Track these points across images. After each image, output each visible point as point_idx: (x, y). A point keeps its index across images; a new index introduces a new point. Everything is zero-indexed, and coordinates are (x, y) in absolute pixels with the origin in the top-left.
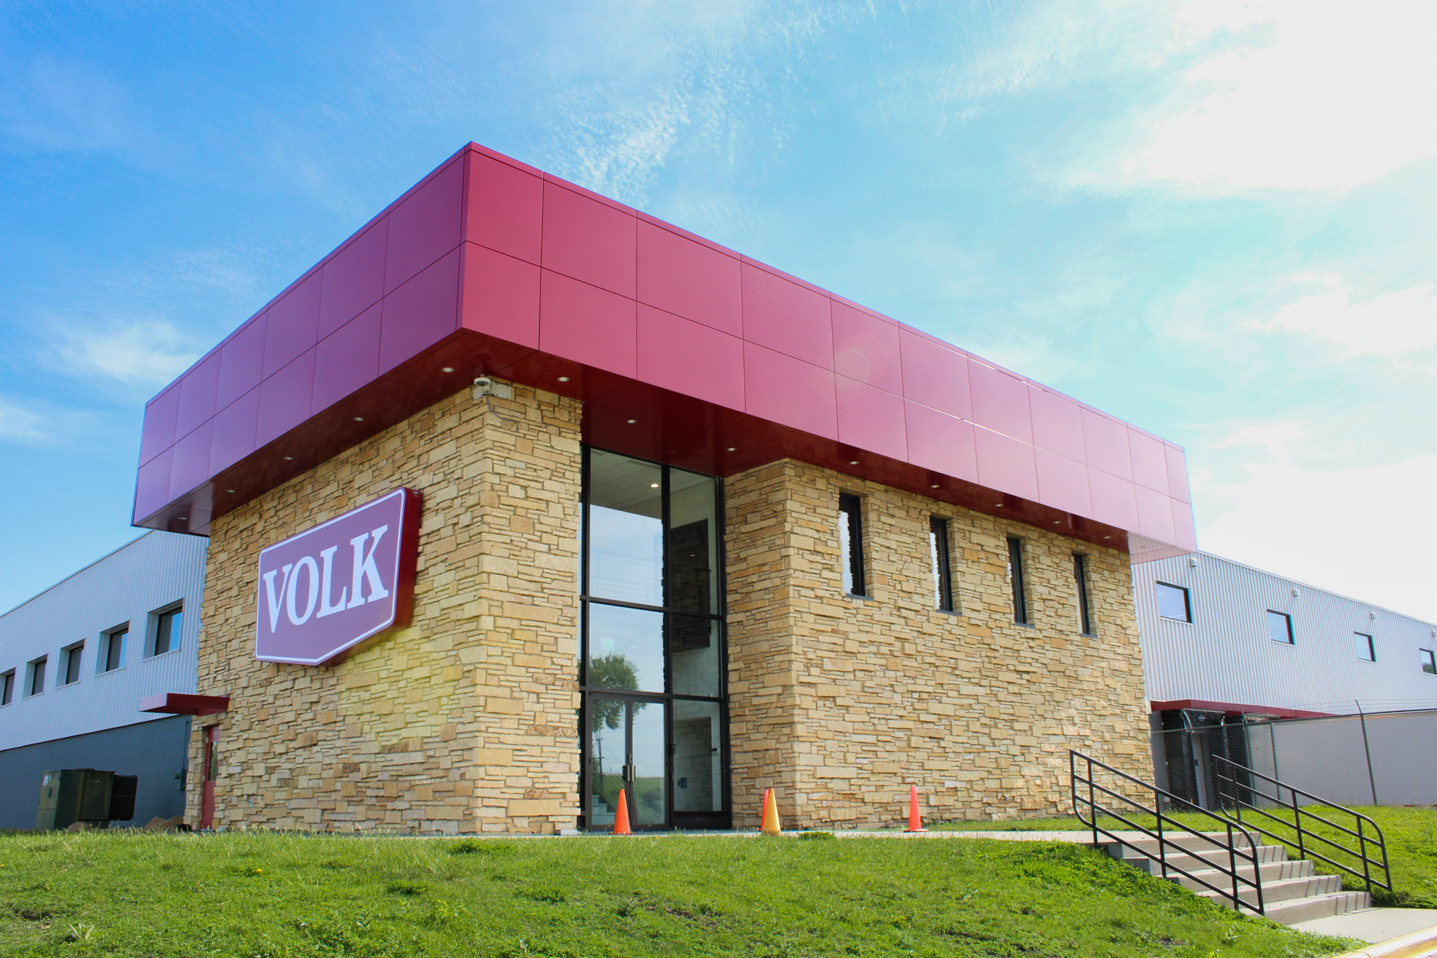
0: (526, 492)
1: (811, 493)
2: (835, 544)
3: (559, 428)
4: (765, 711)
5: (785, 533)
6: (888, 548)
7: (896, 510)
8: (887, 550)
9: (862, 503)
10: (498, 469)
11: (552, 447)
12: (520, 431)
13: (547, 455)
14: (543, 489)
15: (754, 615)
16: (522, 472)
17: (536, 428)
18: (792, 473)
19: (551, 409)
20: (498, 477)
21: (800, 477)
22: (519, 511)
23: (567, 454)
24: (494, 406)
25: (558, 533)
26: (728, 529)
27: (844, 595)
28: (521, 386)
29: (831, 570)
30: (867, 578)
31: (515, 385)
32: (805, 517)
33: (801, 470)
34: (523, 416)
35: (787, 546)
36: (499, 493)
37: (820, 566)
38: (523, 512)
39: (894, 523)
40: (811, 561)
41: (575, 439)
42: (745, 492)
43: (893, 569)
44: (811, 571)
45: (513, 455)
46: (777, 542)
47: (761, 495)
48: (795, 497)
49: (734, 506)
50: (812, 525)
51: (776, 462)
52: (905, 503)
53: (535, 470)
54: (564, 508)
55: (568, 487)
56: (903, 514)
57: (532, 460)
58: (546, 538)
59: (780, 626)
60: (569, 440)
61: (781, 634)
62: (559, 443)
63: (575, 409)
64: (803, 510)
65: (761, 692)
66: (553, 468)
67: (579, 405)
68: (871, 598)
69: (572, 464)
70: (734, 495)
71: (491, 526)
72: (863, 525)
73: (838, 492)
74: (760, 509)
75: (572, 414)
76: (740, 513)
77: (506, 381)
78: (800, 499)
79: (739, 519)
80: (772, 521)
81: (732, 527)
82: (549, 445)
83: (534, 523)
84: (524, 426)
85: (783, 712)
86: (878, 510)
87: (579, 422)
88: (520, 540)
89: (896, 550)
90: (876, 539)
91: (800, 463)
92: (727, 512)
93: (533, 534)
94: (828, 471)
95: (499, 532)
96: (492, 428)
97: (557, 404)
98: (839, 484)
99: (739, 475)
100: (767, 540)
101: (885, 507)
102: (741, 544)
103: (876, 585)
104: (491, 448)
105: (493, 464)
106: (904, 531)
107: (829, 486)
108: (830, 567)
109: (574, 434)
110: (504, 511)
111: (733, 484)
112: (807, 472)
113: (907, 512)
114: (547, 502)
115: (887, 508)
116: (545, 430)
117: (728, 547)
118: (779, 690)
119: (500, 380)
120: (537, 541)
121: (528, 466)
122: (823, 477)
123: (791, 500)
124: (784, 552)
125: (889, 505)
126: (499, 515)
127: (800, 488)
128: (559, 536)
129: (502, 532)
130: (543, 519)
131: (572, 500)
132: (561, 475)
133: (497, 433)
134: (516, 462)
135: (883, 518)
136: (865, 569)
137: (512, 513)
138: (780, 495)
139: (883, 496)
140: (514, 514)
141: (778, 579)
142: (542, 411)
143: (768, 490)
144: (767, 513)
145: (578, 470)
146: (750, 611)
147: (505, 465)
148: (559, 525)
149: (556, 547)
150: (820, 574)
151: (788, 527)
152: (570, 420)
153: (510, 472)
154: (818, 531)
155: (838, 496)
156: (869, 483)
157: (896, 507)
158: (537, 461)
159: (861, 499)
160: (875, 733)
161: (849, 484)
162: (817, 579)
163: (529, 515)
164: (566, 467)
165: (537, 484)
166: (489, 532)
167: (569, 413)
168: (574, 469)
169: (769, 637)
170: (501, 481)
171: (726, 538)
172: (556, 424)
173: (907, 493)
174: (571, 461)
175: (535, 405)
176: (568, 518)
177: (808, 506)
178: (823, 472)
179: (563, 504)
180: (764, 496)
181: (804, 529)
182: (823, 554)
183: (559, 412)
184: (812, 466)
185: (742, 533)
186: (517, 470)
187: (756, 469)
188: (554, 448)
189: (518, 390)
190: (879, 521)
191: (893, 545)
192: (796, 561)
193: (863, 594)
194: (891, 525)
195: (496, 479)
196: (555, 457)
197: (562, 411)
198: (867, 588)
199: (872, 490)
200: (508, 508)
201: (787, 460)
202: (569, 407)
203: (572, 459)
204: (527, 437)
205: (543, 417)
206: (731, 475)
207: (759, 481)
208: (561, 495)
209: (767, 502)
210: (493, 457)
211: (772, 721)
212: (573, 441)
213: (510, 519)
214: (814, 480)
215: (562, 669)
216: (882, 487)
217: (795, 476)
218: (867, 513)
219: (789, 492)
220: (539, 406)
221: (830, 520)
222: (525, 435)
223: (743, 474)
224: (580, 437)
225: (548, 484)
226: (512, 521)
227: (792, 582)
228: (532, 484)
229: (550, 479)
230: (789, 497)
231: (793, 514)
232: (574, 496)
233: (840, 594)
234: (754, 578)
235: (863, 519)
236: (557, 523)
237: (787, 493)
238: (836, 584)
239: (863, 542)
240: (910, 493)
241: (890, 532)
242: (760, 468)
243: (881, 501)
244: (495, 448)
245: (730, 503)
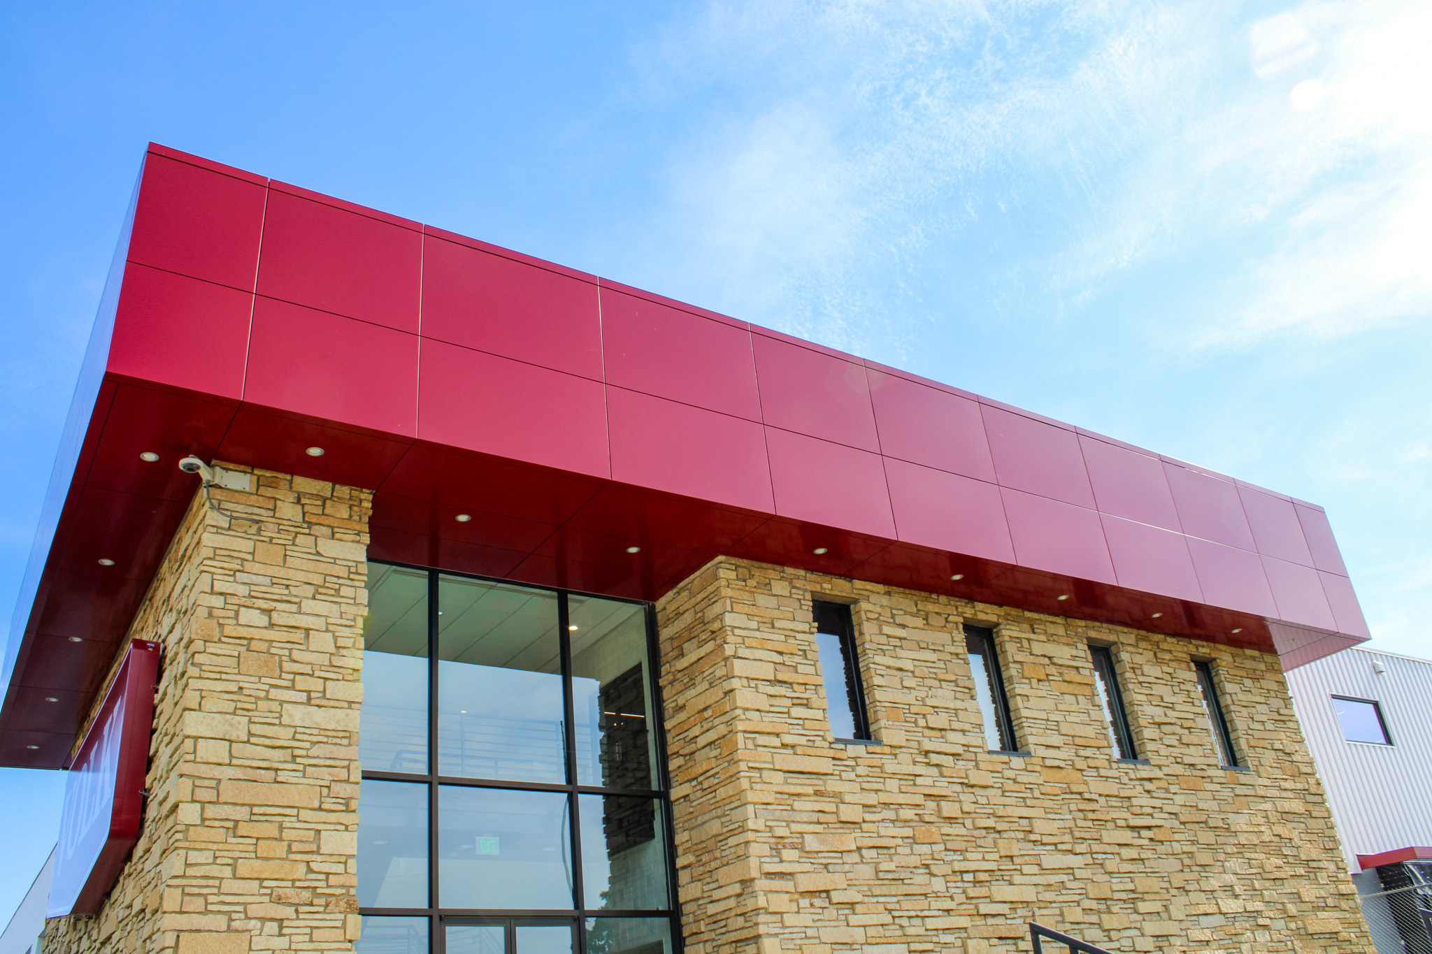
0: (270, 618)
1: (763, 600)
2: (811, 670)
3: (333, 528)
4: (723, 923)
5: (726, 659)
6: (900, 669)
7: (908, 617)
8: (899, 674)
9: (853, 612)
10: (219, 587)
11: (318, 553)
12: (262, 533)
13: (311, 565)
14: (300, 613)
15: (701, 783)
16: (263, 589)
17: (292, 529)
18: (732, 575)
19: (320, 503)
20: (222, 598)
21: (745, 581)
22: (255, 645)
23: (345, 563)
24: (220, 501)
25: (323, 674)
26: (664, 670)
27: (832, 740)
28: (269, 474)
29: (807, 706)
30: (870, 714)
31: (257, 472)
32: (757, 634)
33: (746, 571)
34: (271, 513)
35: (729, 677)
36: (221, 621)
37: (788, 702)
38: (263, 646)
39: (905, 636)
40: (771, 696)
41: (358, 542)
42: (679, 615)
43: (910, 698)
44: (772, 709)
45: (248, 565)
46: (719, 673)
47: (696, 613)
48: (737, 607)
49: (668, 637)
50: (769, 645)
51: (709, 565)
52: (920, 607)
53: (287, 586)
54: (335, 638)
55: (344, 608)
56: (919, 622)
57: (282, 573)
58: (301, 682)
59: (731, 793)
60: (350, 544)
61: (733, 805)
62: (329, 548)
63: (361, 501)
64: (754, 625)
65: (717, 895)
66: (321, 583)
67: (366, 496)
68: (879, 742)
69: (352, 576)
70: (669, 621)
71: (204, 668)
72: (858, 642)
73: (808, 596)
74: (696, 633)
75: (355, 508)
76: (676, 644)
77: (242, 467)
78: (746, 609)
79: (675, 653)
80: (710, 646)
81: (668, 665)
82: (313, 551)
83: (281, 662)
84: (271, 526)
85: (746, 921)
86: (877, 619)
87: (366, 519)
88: (255, 686)
89: (913, 672)
90: (878, 659)
91: (745, 562)
92: (661, 646)
93: (280, 677)
94: (789, 571)
95: (218, 676)
96: (214, 530)
97: (329, 495)
98: (810, 587)
99: (670, 594)
100: (706, 673)
101: (890, 615)
102: (678, 686)
103: (883, 723)
104: (210, 559)
105: (213, 579)
106: (924, 645)
107: (794, 591)
108: (805, 702)
109: (358, 534)
110: (230, 647)
111: (665, 609)
112: (756, 572)
113: (926, 619)
114: (307, 630)
115: (893, 616)
116: (307, 531)
117: (666, 694)
118: (737, 888)
119: (231, 466)
120: (287, 688)
121: (275, 580)
122: (782, 578)
123: (732, 611)
124: (727, 686)
125: (894, 612)
126: (219, 652)
127: (746, 596)
128: (326, 679)
129: (224, 676)
130: (296, 655)
131: (351, 626)
132: (333, 592)
133: (222, 536)
134: (254, 577)
135: (887, 630)
136: (867, 702)
137: (243, 649)
138: (717, 609)
139: (885, 600)
140: (248, 650)
141: (723, 726)
142: (303, 505)
143: (704, 604)
144: (704, 637)
145: (363, 584)
146: (696, 778)
147: (235, 581)
148: (327, 663)
149: (320, 695)
150: (788, 713)
151: (729, 650)
152: (351, 516)
153: (242, 590)
154: (781, 653)
155: (811, 604)
156: (858, 584)
157: (906, 613)
158: (291, 574)
159: (852, 607)
160: (904, 939)
161: (826, 586)
162: (783, 720)
163: (273, 651)
164: (341, 581)
165: (289, 605)
166: (201, 678)
167: (351, 507)
168: (357, 584)
169: (719, 812)
170: (226, 603)
171: (662, 682)
172: (326, 522)
173: (923, 594)
174: (350, 573)
175: (291, 497)
176: (343, 652)
177: (760, 619)
178: (783, 572)
179: (333, 632)
180: (700, 615)
181: (755, 651)
182: (791, 684)
183: (332, 507)
184: (764, 565)
185: (679, 671)
186: (253, 588)
187: (687, 581)
188: (322, 556)
189: (262, 479)
190: (881, 634)
191: (909, 665)
192: (745, 697)
193: (869, 737)
194: (900, 639)
195: (218, 602)
196: (322, 567)
197: (336, 504)
198: (872, 728)
199: (864, 592)
200: (238, 641)
201: (721, 558)
202: (351, 499)
203: (353, 570)
204: (274, 541)
205: (304, 514)
206: (661, 595)
207: (692, 596)
208: (330, 621)
209: (703, 622)
210: (212, 570)
211: (733, 937)
212: (356, 545)
213: (239, 657)
214: (770, 584)
215: (327, 880)
216: (881, 588)
217: (737, 579)
218: (860, 625)
219: (728, 601)
220: (298, 501)
221: (799, 636)
222: (272, 538)
223: (675, 590)
224: (366, 539)
225: (308, 605)
226: (242, 660)
227: (740, 726)
228: (279, 606)
229: (314, 598)
230: (729, 608)
231: (737, 632)
232: (354, 620)
233: (824, 740)
234: (696, 731)
235: (856, 634)
236: (325, 659)
237: (725, 603)
238: (817, 725)
239: (861, 665)
240: (927, 594)
241: (901, 647)
242: (692, 577)
243: (882, 606)
244: (217, 558)
245: (665, 634)
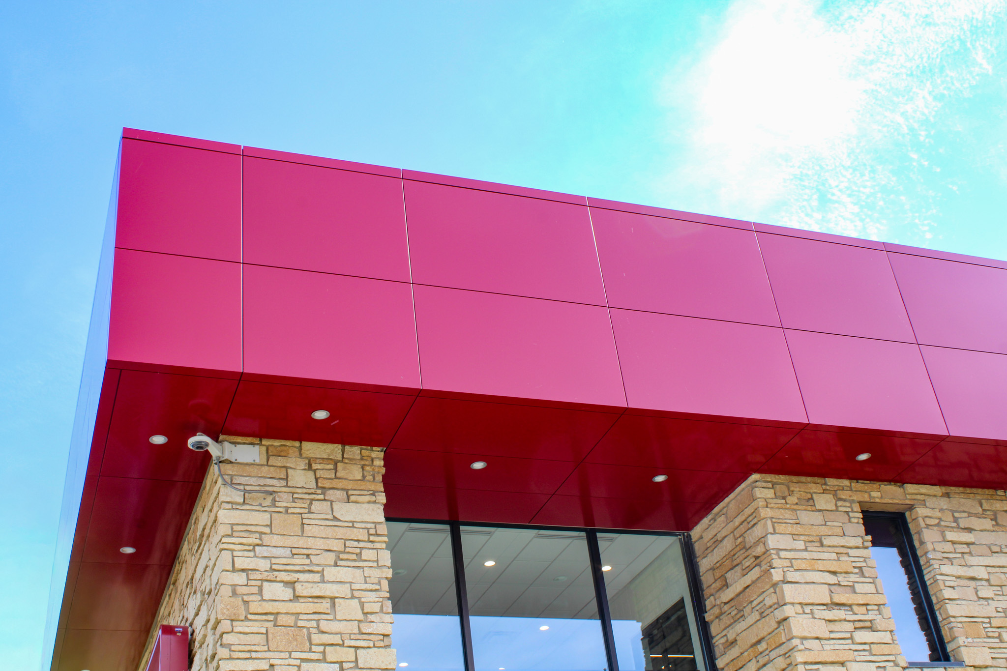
0: (294, 590)
1: (806, 517)
2: (871, 588)
3: (347, 491)
5: (775, 585)
6: (973, 579)
7: (973, 519)
8: (972, 584)
9: (909, 520)
10: (240, 563)
11: (335, 519)
12: (278, 504)
13: (329, 532)
14: (323, 581)
16: (284, 561)
17: (307, 496)
18: (770, 493)
19: (331, 467)
20: (244, 575)
21: (784, 498)
22: (282, 620)
23: (363, 525)
24: (232, 477)
25: (353, 643)
26: (708, 603)
27: (905, 665)
28: (277, 443)
29: (871, 629)
30: (945, 632)
31: (265, 442)
32: (805, 555)
33: (784, 488)
34: (284, 483)
35: (781, 604)
36: (246, 598)
37: (850, 627)
38: (290, 620)
39: (973, 540)
40: (830, 621)
41: (375, 502)
42: (717, 542)
43: (989, 610)
44: (833, 635)
45: (266, 539)
46: (769, 602)
47: (736, 539)
48: (780, 528)
49: (709, 567)
50: (820, 565)
51: (743, 485)
52: (986, 506)
53: (308, 556)
54: (362, 604)
55: (367, 572)
56: (988, 524)
57: (301, 542)
58: (333, 654)
60: (366, 505)
62: (345, 512)
63: (372, 460)
64: (800, 545)
66: (341, 548)
67: (377, 455)
68: (960, 663)
69: (372, 538)
70: (707, 550)
71: (233, 648)
72: (919, 553)
73: (857, 507)
74: (738, 561)
75: (368, 468)
76: (718, 574)
77: (250, 440)
78: (790, 529)
79: (718, 584)
80: (755, 573)
81: (712, 598)
82: (330, 517)
83: (309, 634)
84: (285, 496)
86: (938, 525)
87: (380, 478)
88: (287, 662)
89: (988, 580)
90: (945, 569)
91: (782, 478)
92: (702, 578)
93: (310, 651)
94: (832, 482)
95: (248, 655)
96: (229, 506)
97: (339, 457)
98: (857, 497)
99: (705, 521)
100: (755, 603)
101: (952, 519)
102: (726, 620)
103: (961, 640)
104: (228, 536)
105: (233, 557)
106: (997, 549)
107: (840, 503)
108: (868, 624)
109: (373, 495)
110: (257, 624)
111: (701, 537)
112: (795, 488)
113: (995, 519)
114: (333, 599)
115: (956, 520)
116: (322, 497)
117: (714, 629)
119: (239, 439)
120: (318, 661)
121: (295, 551)
122: (825, 491)
123: (775, 533)
124: (779, 615)
125: (956, 515)
126: (247, 630)
127: (788, 514)
128: (357, 648)
129: (254, 655)
130: (324, 625)
131: (376, 590)
132: (354, 557)
133: (238, 512)
134: (274, 550)
135: (950, 535)
136: (940, 618)
137: (270, 625)
138: (758, 531)
139: (944, 503)
140: (275, 625)
141: (780, 659)
142: (315, 471)
143: (742, 528)
144: (747, 564)
145: (384, 546)
147: (255, 556)
148: (356, 631)
149: (352, 665)
150: (851, 638)
151: (777, 575)
152: (364, 477)
153: (264, 565)
154: (834, 573)
155: (861, 515)
156: (910, 488)
157: (970, 515)
158: (311, 542)
159: (907, 514)
161: (874, 494)
162: (847, 647)
163: (300, 623)
164: (362, 545)
165: (312, 575)
166: (231, 658)
167: (363, 468)
168: (378, 545)
170: (248, 579)
171: (708, 617)
172: (340, 485)
173: (987, 491)
174: (369, 535)
175: (302, 464)
176: (371, 617)
177: (807, 538)
178: (825, 484)
179: (359, 598)
180: (740, 540)
181: (805, 573)
182: (850, 606)
183: (344, 469)
184: (803, 479)
185: (726, 603)
186: (274, 561)
187: (722, 505)
188: (339, 520)
189: (271, 449)
190: (945, 540)
191: (982, 573)
192: (800, 625)
193: (947, 659)
194: (968, 544)
195: (240, 579)
196: (340, 533)
197: (348, 466)
198: (950, 647)
199: (919, 497)
200: (264, 617)
201: (755, 477)
202: (362, 459)
203: (372, 531)
204: (290, 511)
205: (317, 480)
206: (696, 524)
207: (729, 520)
208: (354, 587)
209: (744, 547)
210: (232, 547)
212: (372, 506)
213: (267, 633)
214: (812, 498)
216: (937, 490)
217: (776, 497)
218: (919, 533)
219: (769, 522)
220: (310, 465)
221: (852, 552)
222: (287, 508)
223: (710, 517)
224: (382, 498)
225: (331, 573)
226: (270, 636)
227: (800, 658)
228: (302, 577)
229: (336, 565)
230: (771, 530)
231: (783, 554)
232: (379, 583)
233: (897, 665)
235: (916, 544)
236: (353, 627)
237: (765, 525)
238: (886, 649)
239: (926, 578)
240: (991, 491)
241: (970, 553)
242: (727, 500)
243: (941, 510)
244: (235, 534)
245: (704, 565)
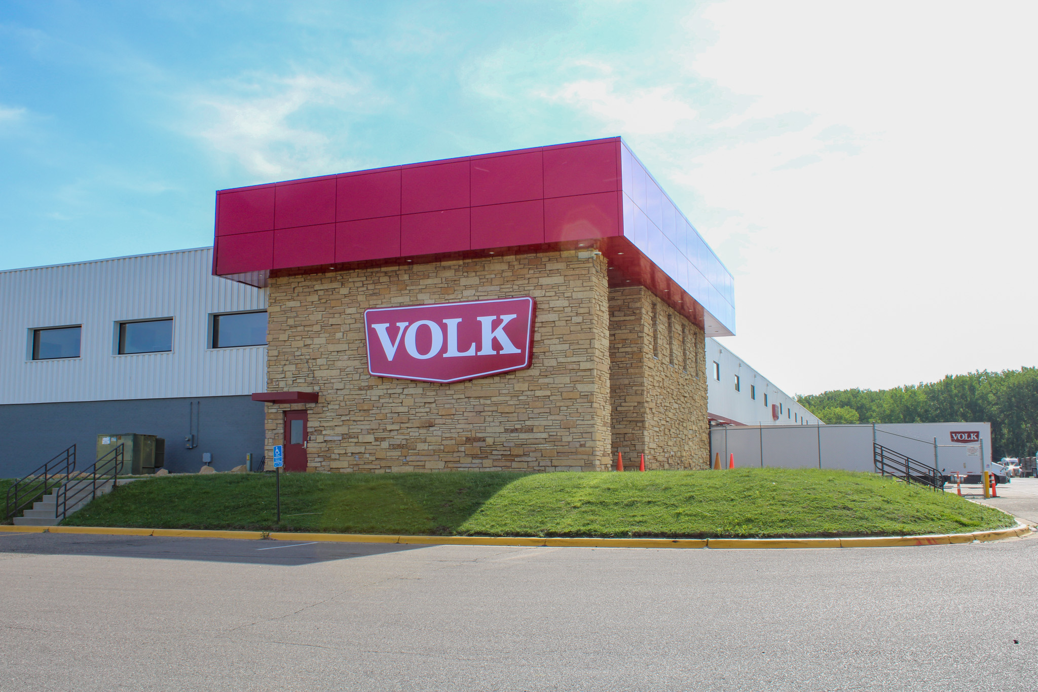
1: (647, 303)
3: (604, 274)
4: (625, 414)
5: (640, 325)
7: (662, 311)
14: (603, 305)
15: (618, 364)
16: (599, 297)
19: (603, 263)
23: (606, 288)
29: (651, 344)
32: (646, 316)
33: (645, 292)
35: (640, 332)
37: (648, 342)
43: (661, 343)
45: (597, 288)
46: (636, 329)
47: (624, 302)
50: (647, 321)
51: (636, 287)
52: (663, 308)
56: (663, 314)
57: (600, 291)
59: (637, 372)
61: (636, 376)
65: (623, 404)
68: (658, 358)
69: (607, 293)
73: (651, 303)
74: (624, 310)
78: (645, 307)
80: (633, 318)
82: (602, 283)
85: (637, 415)
86: (658, 312)
89: (661, 333)
91: (645, 288)
100: (632, 326)
103: (658, 351)
106: (663, 322)
107: (650, 300)
108: (651, 342)
109: (607, 277)
114: (603, 312)
116: (601, 275)
118: (636, 404)
122: (649, 295)
124: (640, 334)
125: (660, 309)
127: (645, 301)
129: (596, 328)
133: (594, 278)
138: (638, 305)
140: (598, 319)
141: (636, 348)
143: (629, 300)
144: (632, 313)
146: (616, 362)
150: (649, 346)
151: (641, 322)
152: (606, 269)
154: (648, 324)
155: (651, 305)
156: (657, 298)
161: (654, 298)
162: (648, 349)
163: (601, 319)
167: (606, 265)
169: (628, 377)
174: (606, 291)
177: (646, 311)
178: (649, 293)
180: (627, 304)
182: (649, 336)
187: (622, 288)
190: (659, 318)
191: (661, 330)
192: (645, 340)
199: (659, 303)
204: (599, 279)
209: (632, 307)
211: (630, 419)
216: (659, 300)
217: (644, 295)
219: (643, 304)
226: (598, 322)
227: (644, 350)
230: (642, 306)
231: (643, 315)
233: (652, 356)
234: (620, 346)
237: (641, 304)
238: (652, 351)
240: (664, 303)
241: (660, 323)
242: (625, 288)
